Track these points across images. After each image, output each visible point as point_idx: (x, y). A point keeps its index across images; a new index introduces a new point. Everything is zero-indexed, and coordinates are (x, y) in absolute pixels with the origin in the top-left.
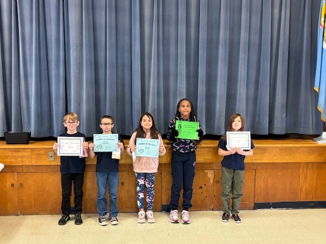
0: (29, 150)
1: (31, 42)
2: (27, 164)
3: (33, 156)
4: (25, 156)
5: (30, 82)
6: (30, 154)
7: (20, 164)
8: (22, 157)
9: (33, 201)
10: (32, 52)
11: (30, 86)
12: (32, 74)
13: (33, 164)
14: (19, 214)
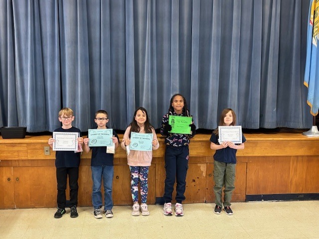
0: (25, 145)
1: (27, 38)
2: (23, 158)
3: (29, 151)
4: (21, 151)
5: (25, 77)
6: (25, 149)
7: (15, 159)
8: (18, 151)
9: (29, 195)
10: (28, 48)
11: (25, 82)
12: (27, 69)
13: (29, 159)
14: (15, 207)
